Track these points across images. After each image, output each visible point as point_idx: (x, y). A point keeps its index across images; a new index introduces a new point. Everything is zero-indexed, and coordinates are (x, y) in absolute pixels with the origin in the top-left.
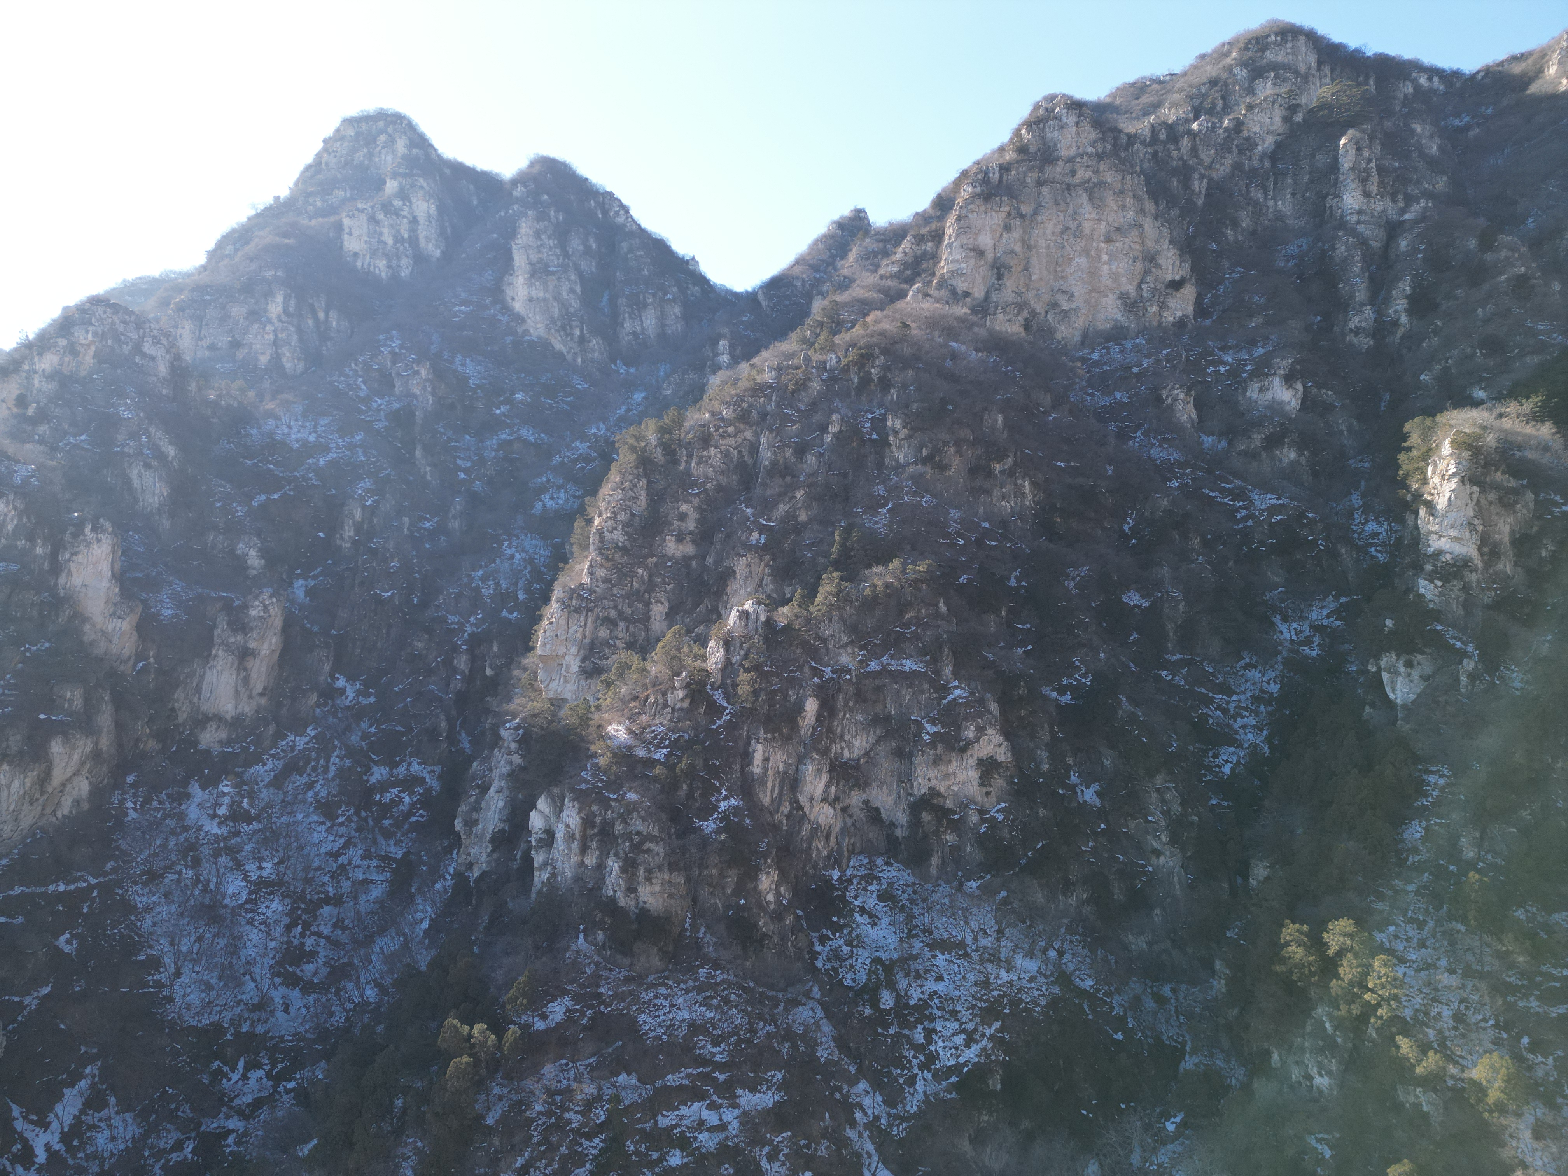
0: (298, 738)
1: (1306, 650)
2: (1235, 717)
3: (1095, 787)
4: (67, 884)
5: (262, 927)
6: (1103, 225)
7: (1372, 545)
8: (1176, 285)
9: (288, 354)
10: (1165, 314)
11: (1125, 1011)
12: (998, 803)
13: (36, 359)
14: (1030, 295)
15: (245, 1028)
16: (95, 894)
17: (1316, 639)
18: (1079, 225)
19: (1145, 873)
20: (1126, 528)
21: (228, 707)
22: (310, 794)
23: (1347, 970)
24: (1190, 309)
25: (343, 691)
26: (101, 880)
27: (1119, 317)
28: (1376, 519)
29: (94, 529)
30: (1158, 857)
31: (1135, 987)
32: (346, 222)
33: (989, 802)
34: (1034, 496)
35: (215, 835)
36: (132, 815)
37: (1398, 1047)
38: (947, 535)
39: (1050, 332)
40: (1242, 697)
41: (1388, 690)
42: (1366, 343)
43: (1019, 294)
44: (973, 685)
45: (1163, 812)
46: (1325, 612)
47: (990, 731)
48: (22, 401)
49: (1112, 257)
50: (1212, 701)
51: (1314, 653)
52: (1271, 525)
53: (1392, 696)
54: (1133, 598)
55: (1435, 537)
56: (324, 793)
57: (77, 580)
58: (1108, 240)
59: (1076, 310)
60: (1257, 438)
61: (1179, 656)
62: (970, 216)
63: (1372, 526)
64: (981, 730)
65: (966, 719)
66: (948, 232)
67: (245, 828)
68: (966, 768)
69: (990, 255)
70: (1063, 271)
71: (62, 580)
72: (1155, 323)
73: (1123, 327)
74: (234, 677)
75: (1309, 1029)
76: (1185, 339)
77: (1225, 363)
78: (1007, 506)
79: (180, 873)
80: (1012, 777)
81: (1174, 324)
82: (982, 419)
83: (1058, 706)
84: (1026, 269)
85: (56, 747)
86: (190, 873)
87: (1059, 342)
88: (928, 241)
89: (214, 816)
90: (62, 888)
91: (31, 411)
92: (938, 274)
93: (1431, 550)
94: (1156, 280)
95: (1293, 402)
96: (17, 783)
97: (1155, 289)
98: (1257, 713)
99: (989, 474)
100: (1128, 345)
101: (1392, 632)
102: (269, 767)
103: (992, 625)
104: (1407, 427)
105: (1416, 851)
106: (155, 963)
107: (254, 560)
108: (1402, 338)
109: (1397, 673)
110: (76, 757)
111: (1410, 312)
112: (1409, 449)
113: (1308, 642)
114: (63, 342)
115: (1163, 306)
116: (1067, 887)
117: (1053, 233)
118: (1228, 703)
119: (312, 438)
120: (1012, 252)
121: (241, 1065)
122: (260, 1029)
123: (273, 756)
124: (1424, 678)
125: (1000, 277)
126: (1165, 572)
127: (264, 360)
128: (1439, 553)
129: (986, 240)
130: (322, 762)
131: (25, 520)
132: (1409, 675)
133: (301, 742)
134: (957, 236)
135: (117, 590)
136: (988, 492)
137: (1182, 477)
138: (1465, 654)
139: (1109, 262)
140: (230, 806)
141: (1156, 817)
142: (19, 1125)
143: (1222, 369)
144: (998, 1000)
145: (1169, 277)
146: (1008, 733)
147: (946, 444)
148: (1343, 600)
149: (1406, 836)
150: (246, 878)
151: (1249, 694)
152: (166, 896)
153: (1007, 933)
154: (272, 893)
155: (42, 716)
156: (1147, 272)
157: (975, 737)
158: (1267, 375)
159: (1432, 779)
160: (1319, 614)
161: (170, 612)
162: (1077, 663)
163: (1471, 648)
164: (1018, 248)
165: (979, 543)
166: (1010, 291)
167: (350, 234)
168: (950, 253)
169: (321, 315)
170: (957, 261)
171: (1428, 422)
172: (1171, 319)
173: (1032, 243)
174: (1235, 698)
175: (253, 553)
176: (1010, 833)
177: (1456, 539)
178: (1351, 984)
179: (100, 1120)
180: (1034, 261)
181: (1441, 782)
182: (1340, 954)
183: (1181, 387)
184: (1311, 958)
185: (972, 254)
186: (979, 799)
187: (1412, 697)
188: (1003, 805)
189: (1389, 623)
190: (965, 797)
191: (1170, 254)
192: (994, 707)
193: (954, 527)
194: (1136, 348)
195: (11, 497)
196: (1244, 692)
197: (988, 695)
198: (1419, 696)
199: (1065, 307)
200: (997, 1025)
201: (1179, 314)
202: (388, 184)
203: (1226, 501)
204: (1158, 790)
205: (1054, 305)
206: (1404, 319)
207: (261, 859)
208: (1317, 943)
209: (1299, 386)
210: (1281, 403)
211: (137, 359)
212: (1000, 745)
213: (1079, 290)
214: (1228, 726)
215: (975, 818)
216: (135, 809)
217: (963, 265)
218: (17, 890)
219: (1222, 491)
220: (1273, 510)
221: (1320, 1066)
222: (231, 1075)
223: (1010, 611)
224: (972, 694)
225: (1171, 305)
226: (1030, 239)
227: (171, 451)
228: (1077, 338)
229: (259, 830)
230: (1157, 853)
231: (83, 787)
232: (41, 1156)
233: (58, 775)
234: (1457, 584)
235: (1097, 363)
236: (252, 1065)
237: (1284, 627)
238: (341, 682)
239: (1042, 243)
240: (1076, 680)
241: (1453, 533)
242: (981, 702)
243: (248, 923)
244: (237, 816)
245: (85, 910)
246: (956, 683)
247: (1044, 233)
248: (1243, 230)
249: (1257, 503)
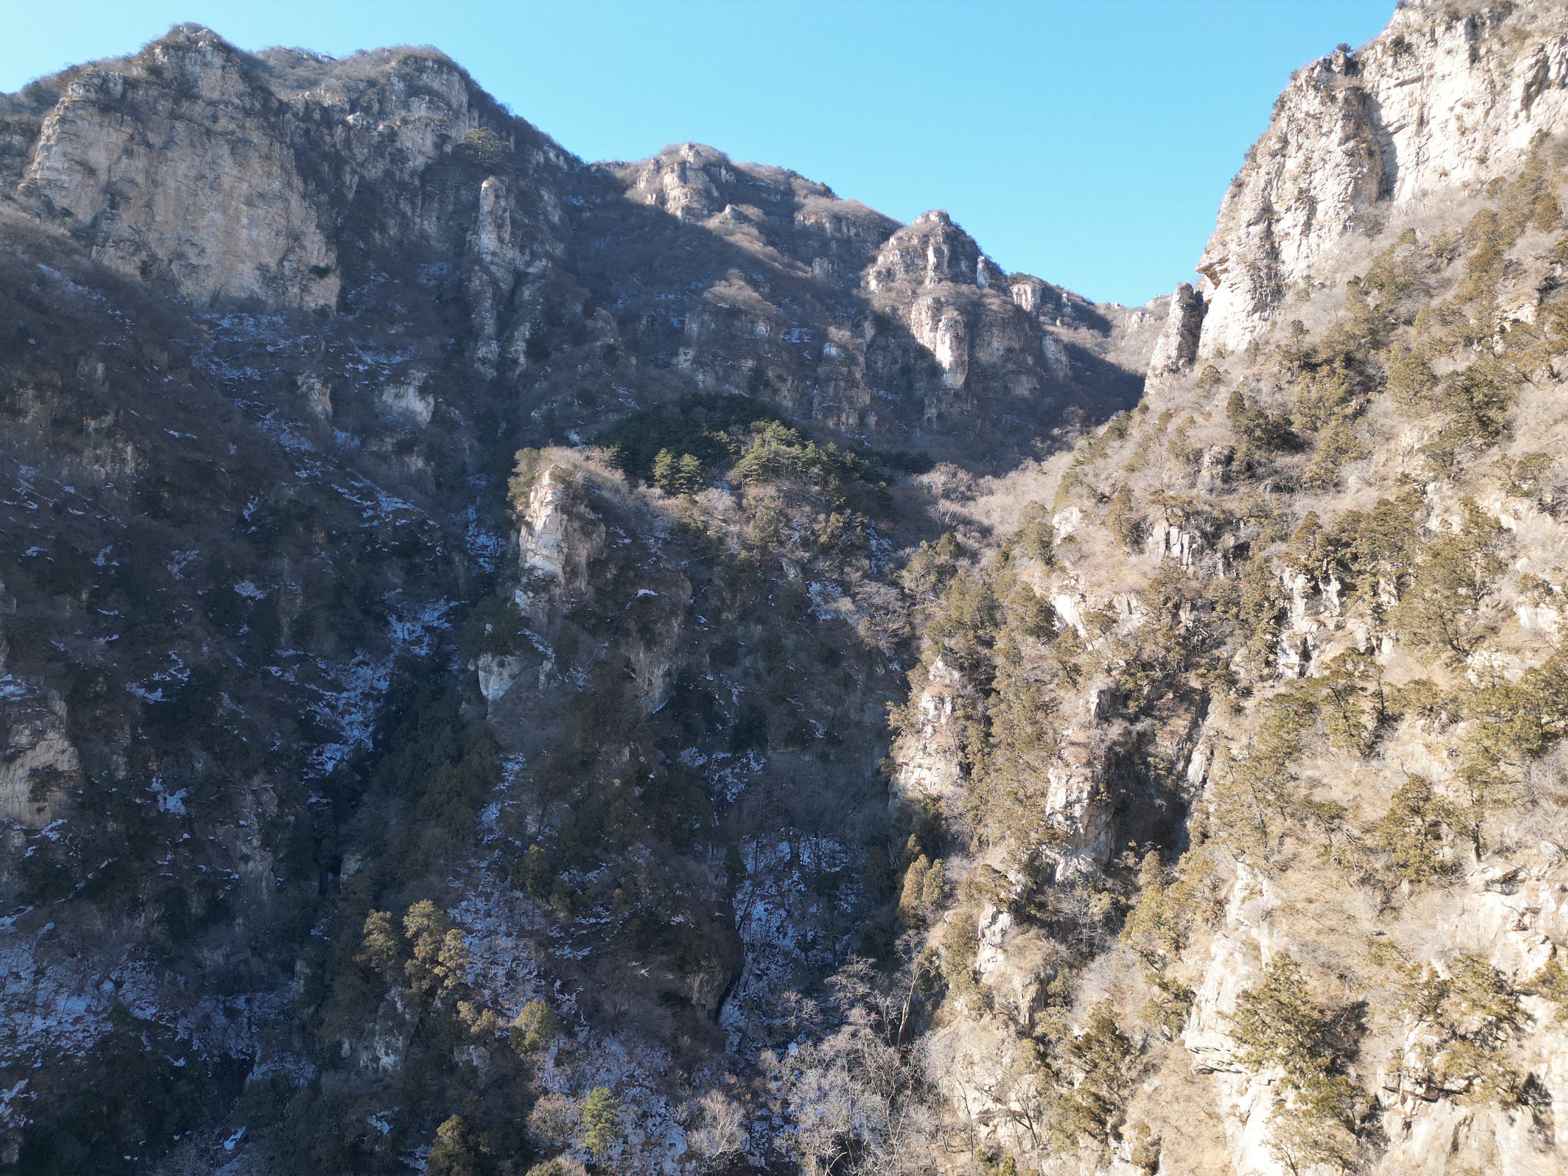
1: (416, 649)
2: (342, 714)
3: (182, 793)
6: (245, 186)
7: (481, 556)
8: (321, 272)
10: (307, 298)
11: (191, 1036)
12: (54, 819)
14: (152, 237)
17: (426, 639)
18: (218, 177)
19: (229, 882)
20: (246, 513)
23: (422, 949)
24: (333, 301)
27: (256, 288)
28: (487, 533)
30: (246, 863)
31: (206, 1005)
33: (39, 820)
34: (138, 464)
37: (458, 1012)
38: (14, 496)
39: (173, 284)
40: (352, 694)
41: (482, 687)
42: (490, 373)
43: (139, 232)
44: (33, 679)
45: (257, 815)
46: (436, 614)
47: (51, 735)
49: (253, 223)
50: (321, 697)
51: (423, 653)
52: (395, 528)
53: (485, 693)
54: (247, 589)
55: (531, 554)
58: (249, 203)
59: (207, 267)
60: (389, 443)
61: (291, 652)
62: (79, 122)
63: (482, 539)
64: (38, 735)
65: (18, 721)
66: (46, 131)
68: (12, 781)
69: (103, 177)
70: (194, 221)
72: (295, 305)
73: (259, 300)
75: (381, 1011)
76: (326, 329)
77: (364, 363)
78: (101, 471)
80: (76, 788)
81: (315, 311)
82: (76, 364)
83: (145, 704)
84: (149, 205)
87: (183, 298)
88: (15, 132)
92: (28, 177)
93: (527, 565)
94: (300, 261)
95: (425, 414)
97: (298, 270)
98: (364, 710)
99: (81, 430)
100: (265, 320)
101: (491, 636)
103: (67, 607)
104: (518, 455)
105: (491, 831)
108: (520, 375)
109: (490, 672)
111: (528, 354)
112: (517, 475)
113: (418, 641)
115: (305, 289)
116: (135, 907)
117: (186, 176)
118: (337, 700)
120: (132, 181)
124: (513, 677)
125: (114, 205)
126: (285, 564)
128: (533, 568)
129: (99, 158)
132: (501, 674)
134: (59, 140)
136: (77, 452)
137: (311, 468)
138: (545, 657)
139: (249, 227)
141: (250, 820)
143: (361, 368)
144: (27, 1056)
145: (314, 262)
146: (74, 738)
147: (22, 384)
148: (453, 604)
149: (483, 819)
151: (359, 691)
153: (49, 972)
156: (290, 250)
157: (30, 743)
158: (403, 383)
159: (509, 766)
160: (431, 616)
162: (174, 657)
163: (550, 651)
164: (140, 179)
165: (59, 510)
166: (125, 224)
168: (47, 158)
170: (57, 170)
171: (534, 453)
172: (313, 305)
173: (159, 179)
174: (345, 694)
176: (67, 854)
177: (546, 558)
178: (424, 962)
180: (159, 200)
181: (517, 768)
182: (417, 934)
183: (318, 377)
184: (391, 943)
185: (79, 168)
186: (27, 817)
187: (501, 693)
188: (60, 822)
189: (489, 627)
190: (8, 815)
191: (316, 239)
192: (60, 707)
193: (24, 488)
194: (272, 325)
196: (354, 689)
197: (54, 692)
198: (507, 692)
199: (194, 261)
200: (22, 1084)
201: (322, 302)
203: (355, 499)
204: (254, 792)
205: (181, 256)
206: (522, 359)
208: (397, 928)
209: (431, 400)
210: (413, 412)
212: (63, 752)
213: (213, 248)
214: (336, 722)
215: (18, 840)
217: (64, 177)
219: (351, 488)
220: (398, 513)
221: (388, 1047)
223: (94, 594)
224: (30, 690)
225: (313, 290)
226: (156, 173)
228: (206, 299)
230: (246, 858)
234: (544, 596)
235: (227, 332)
237: (397, 626)
239: (171, 183)
240: (171, 675)
241: (545, 552)
242: (43, 700)
246: (9, 677)
247: (175, 173)
248: (390, 237)
249: (384, 505)
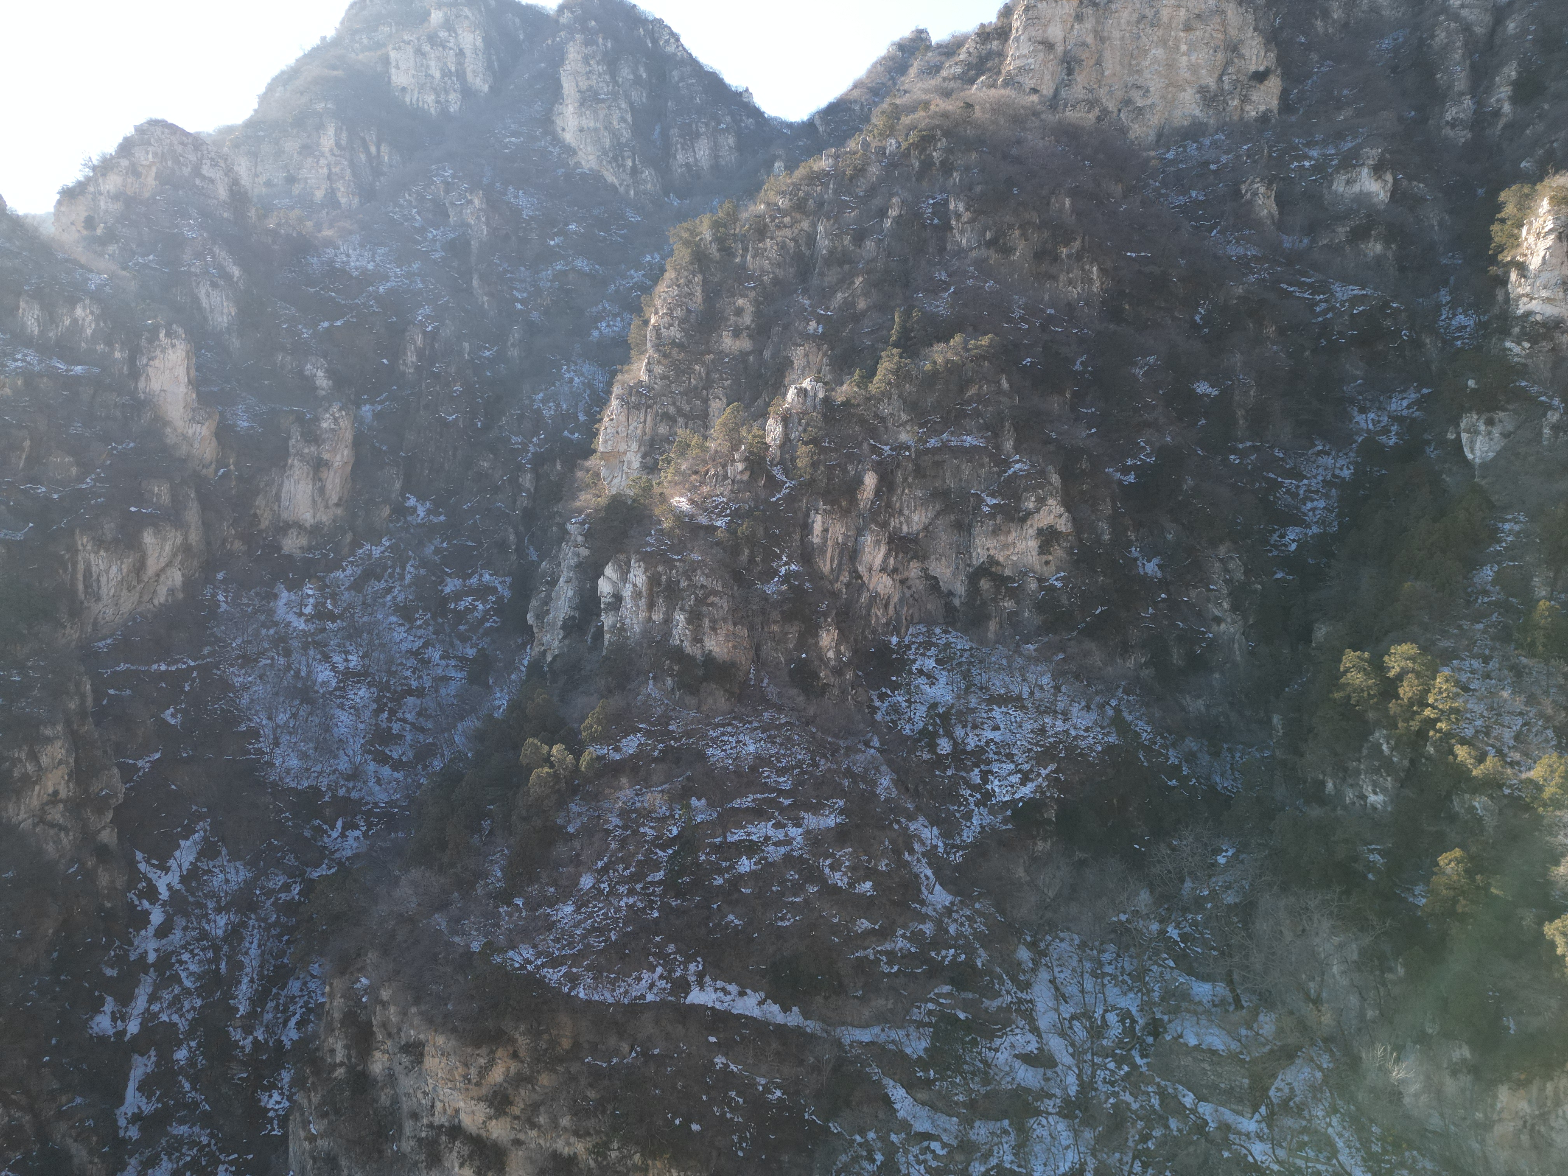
0: (374, 548)
1: (1383, 439)
2: (1304, 501)
3: (1156, 561)
4: (168, 665)
5: (352, 711)
6: (1182, 12)
7: (1458, 338)
8: (1260, 77)
9: (342, 189)
10: (1248, 108)
11: (1180, 762)
12: (1057, 572)
13: (100, 180)
14: (1102, 92)
15: (342, 792)
16: (195, 674)
17: (1394, 428)
18: (1157, 13)
19: (1204, 639)
20: (1197, 318)
21: (307, 517)
22: (389, 597)
23: (1406, 691)
24: (1274, 103)
25: (415, 509)
26: (200, 662)
27: (1197, 112)
28: (1465, 313)
29: (168, 335)
30: (1219, 625)
31: (1191, 744)
32: (393, 55)
33: (1047, 571)
34: (1102, 283)
35: (303, 630)
36: (224, 607)
37: (1456, 756)
38: (1010, 320)
39: (1123, 131)
40: (1313, 482)
41: (1466, 450)
42: (1463, 136)
43: (1091, 91)
44: (1034, 458)
45: (1225, 581)
46: (1405, 403)
47: (1051, 501)
48: (90, 223)
49: (1192, 47)
50: (1281, 485)
51: (1391, 442)
52: (1352, 315)
53: (1470, 456)
54: (1203, 388)
55: (1525, 299)
56: (401, 598)
57: (155, 385)
58: (1188, 28)
59: (1152, 106)
60: (1342, 231)
61: (1248, 444)
62: (1039, 5)
63: (1461, 319)
64: (1041, 501)
65: (1026, 490)
66: (1015, 24)
67: (330, 625)
68: (1025, 538)
69: (1060, 49)
70: (1138, 64)
71: (141, 384)
72: (1236, 118)
73: (1201, 124)
74: (310, 486)
75: (1365, 751)
76: (1268, 134)
77: (1311, 158)
78: (1074, 292)
79: (273, 659)
80: (1072, 548)
81: (1256, 120)
82: (1048, 204)
83: (1120, 483)
84: (1099, 63)
85: (148, 538)
86: (282, 661)
87: (1132, 142)
88: (994, 39)
89: (301, 614)
90: (163, 668)
91: (99, 232)
92: (1004, 72)
93: (1520, 312)
94: (1238, 71)
95: (1382, 195)
96: (114, 569)
97: (1237, 81)
98: (1327, 496)
99: (1056, 258)
100: (1207, 142)
101: (1473, 390)
102: (349, 572)
103: (1055, 404)
104: (1503, 196)
105: (1486, 593)
106: (254, 734)
107: (322, 381)
108: (1503, 129)
109: (1477, 433)
110: (168, 548)
111: (1514, 99)
112: (1503, 221)
113: (1386, 431)
114: (125, 163)
115: (1245, 99)
116: (1125, 649)
117: (1128, 22)
118: (1298, 487)
119: (370, 266)
120: (1084, 44)
121: (339, 824)
122: (354, 795)
123: (352, 563)
124: (1505, 435)
125: (1070, 72)
126: (1238, 358)
127: (319, 195)
128: (1529, 314)
129: (1056, 32)
130: (398, 570)
131: (102, 324)
132: (1489, 433)
133: (377, 552)
134: (1025, 28)
135: (194, 396)
136: (1054, 278)
137: (1259, 273)
138: (1550, 407)
139: (1188, 53)
140: (315, 606)
141: (1218, 585)
142: (142, 867)
143: (1307, 164)
144: (1054, 746)
145: (1253, 68)
146: (1068, 504)
147: (1011, 227)
148: (1425, 391)
149: (1476, 580)
150: (334, 668)
151: (1320, 478)
152: (261, 677)
153: (1063, 689)
154: (358, 682)
155: (133, 509)
156: (1228, 63)
157: (1035, 508)
158: (1355, 166)
159: (1507, 526)
160: (1399, 405)
161: (245, 424)
162: (1142, 444)
163: (1556, 402)
164: (1090, 40)
165: (1044, 328)
166: (1080, 86)
167: (398, 68)
168: (1018, 48)
169: (373, 149)
170: (1025, 56)
171: (1526, 190)
172: (1254, 114)
173: (1106, 34)
174: (1305, 481)
175: (320, 373)
176: (1069, 600)
177: (1548, 300)
178: (1411, 704)
179: (214, 867)
180: (1107, 54)
181: (1517, 528)
182: (1400, 677)
183: (1262, 180)
184: (1370, 682)
185: (1041, 47)
186: (1038, 568)
187: (1491, 455)
188: (1062, 574)
189: (1471, 383)
190: (1024, 566)
191: (1254, 43)
192: (1055, 479)
193: (1018, 313)
194: (1215, 144)
195: (87, 302)
196: (1315, 477)
197: (1050, 467)
198: (1499, 453)
199: (1140, 103)
200: (1052, 767)
201: (1262, 108)
202: (433, 15)
203: (1306, 295)
204: (1221, 560)
205: (1128, 102)
206: (1507, 108)
207: (347, 653)
208: (1378, 667)
209: (1389, 177)
210: (1369, 194)
211: (198, 181)
212: (1061, 516)
213: (1155, 84)
214: (1297, 508)
215: (1033, 586)
216: (226, 602)
217: (1031, 60)
218: (123, 667)
219: (1301, 285)
220: (1355, 301)
221: (1375, 785)
222: (330, 832)
223: (1074, 394)
224: (1033, 466)
225: (1254, 98)
226: (1103, 30)
227: (236, 272)
228: (1152, 137)
229: (344, 628)
230: (1218, 620)
231: (176, 577)
232: (164, 894)
233: (153, 565)
234: (1546, 345)
235: (1174, 162)
236: (350, 826)
237: (1360, 418)
238: (412, 502)
239: (1116, 34)
240: (1141, 460)
241: (1544, 294)
242: (1043, 473)
243: (338, 707)
244: (321, 614)
245: (187, 688)
246: (1017, 457)
247: (1119, 24)
248: (1334, 21)
249: (1339, 295)
